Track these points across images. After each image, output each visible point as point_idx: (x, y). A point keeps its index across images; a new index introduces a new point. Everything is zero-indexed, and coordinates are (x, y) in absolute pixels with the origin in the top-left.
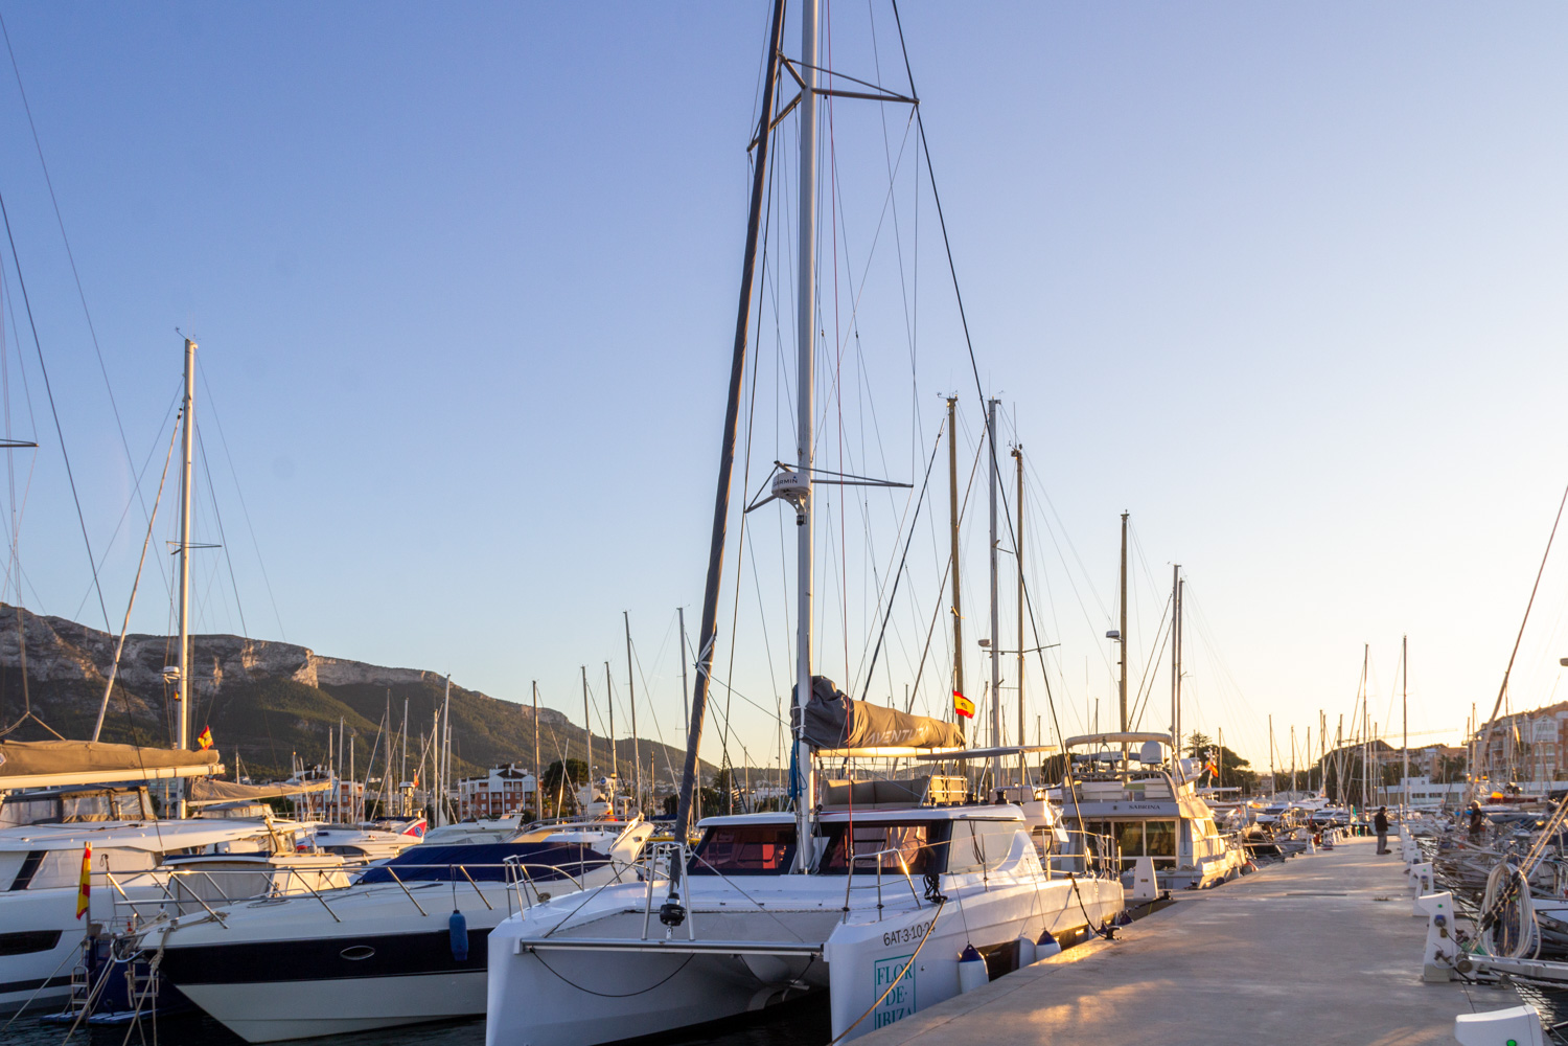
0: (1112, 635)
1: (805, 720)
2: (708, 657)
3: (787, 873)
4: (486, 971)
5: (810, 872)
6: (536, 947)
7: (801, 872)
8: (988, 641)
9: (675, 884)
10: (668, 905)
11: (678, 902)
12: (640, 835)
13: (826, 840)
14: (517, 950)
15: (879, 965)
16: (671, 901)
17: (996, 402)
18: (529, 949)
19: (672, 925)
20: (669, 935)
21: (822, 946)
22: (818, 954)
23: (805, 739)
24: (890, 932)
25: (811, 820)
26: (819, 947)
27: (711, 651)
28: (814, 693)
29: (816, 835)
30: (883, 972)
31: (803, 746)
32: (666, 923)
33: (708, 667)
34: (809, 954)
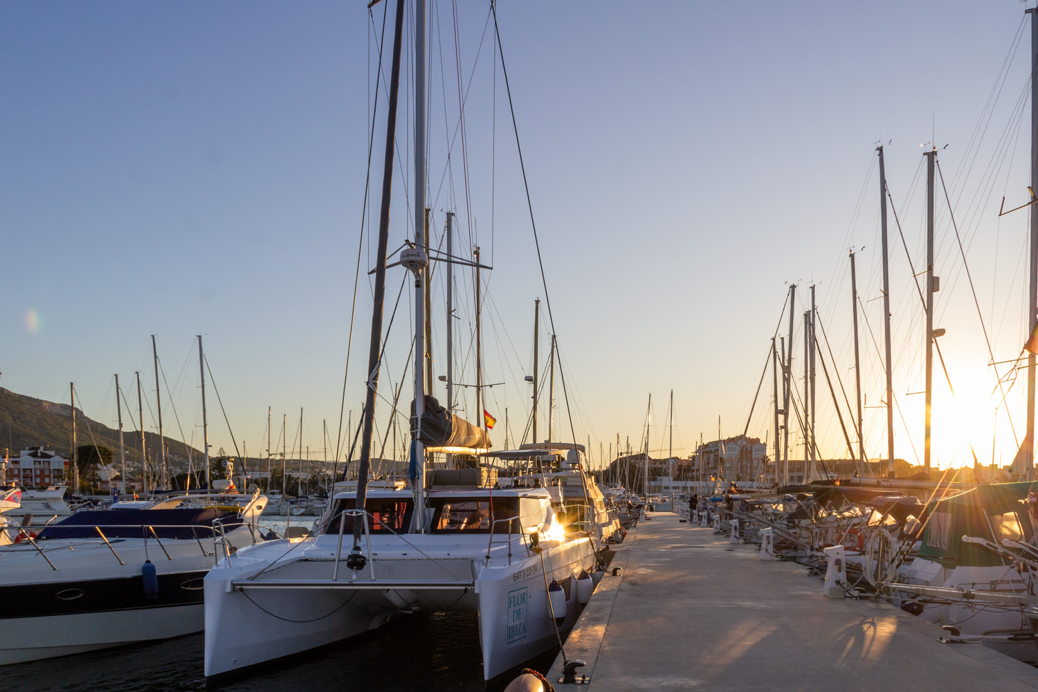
0: (528, 379)
1: (421, 426)
2: (376, 378)
3: (407, 533)
4: (203, 603)
5: (425, 532)
6: (244, 587)
7: (418, 532)
8: (445, 377)
9: (358, 539)
10: (353, 555)
11: (361, 553)
12: (260, 505)
13: (433, 510)
14: (229, 589)
15: (511, 594)
16: (355, 552)
17: (452, 214)
18: (238, 589)
19: (357, 569)
20: (354, 577)
21: (474, 582)
22: (469, 588)
23: (421, 439)
24: (516, 572)
25: (425, 495)
26: (472, 583)
27: (378, 373)
28: (426, 408)
29: (426, 506)
30: (512, 599)
31: (419, 444)
32: (352, 568)
33: (375, 384)
34: (463, 588)
